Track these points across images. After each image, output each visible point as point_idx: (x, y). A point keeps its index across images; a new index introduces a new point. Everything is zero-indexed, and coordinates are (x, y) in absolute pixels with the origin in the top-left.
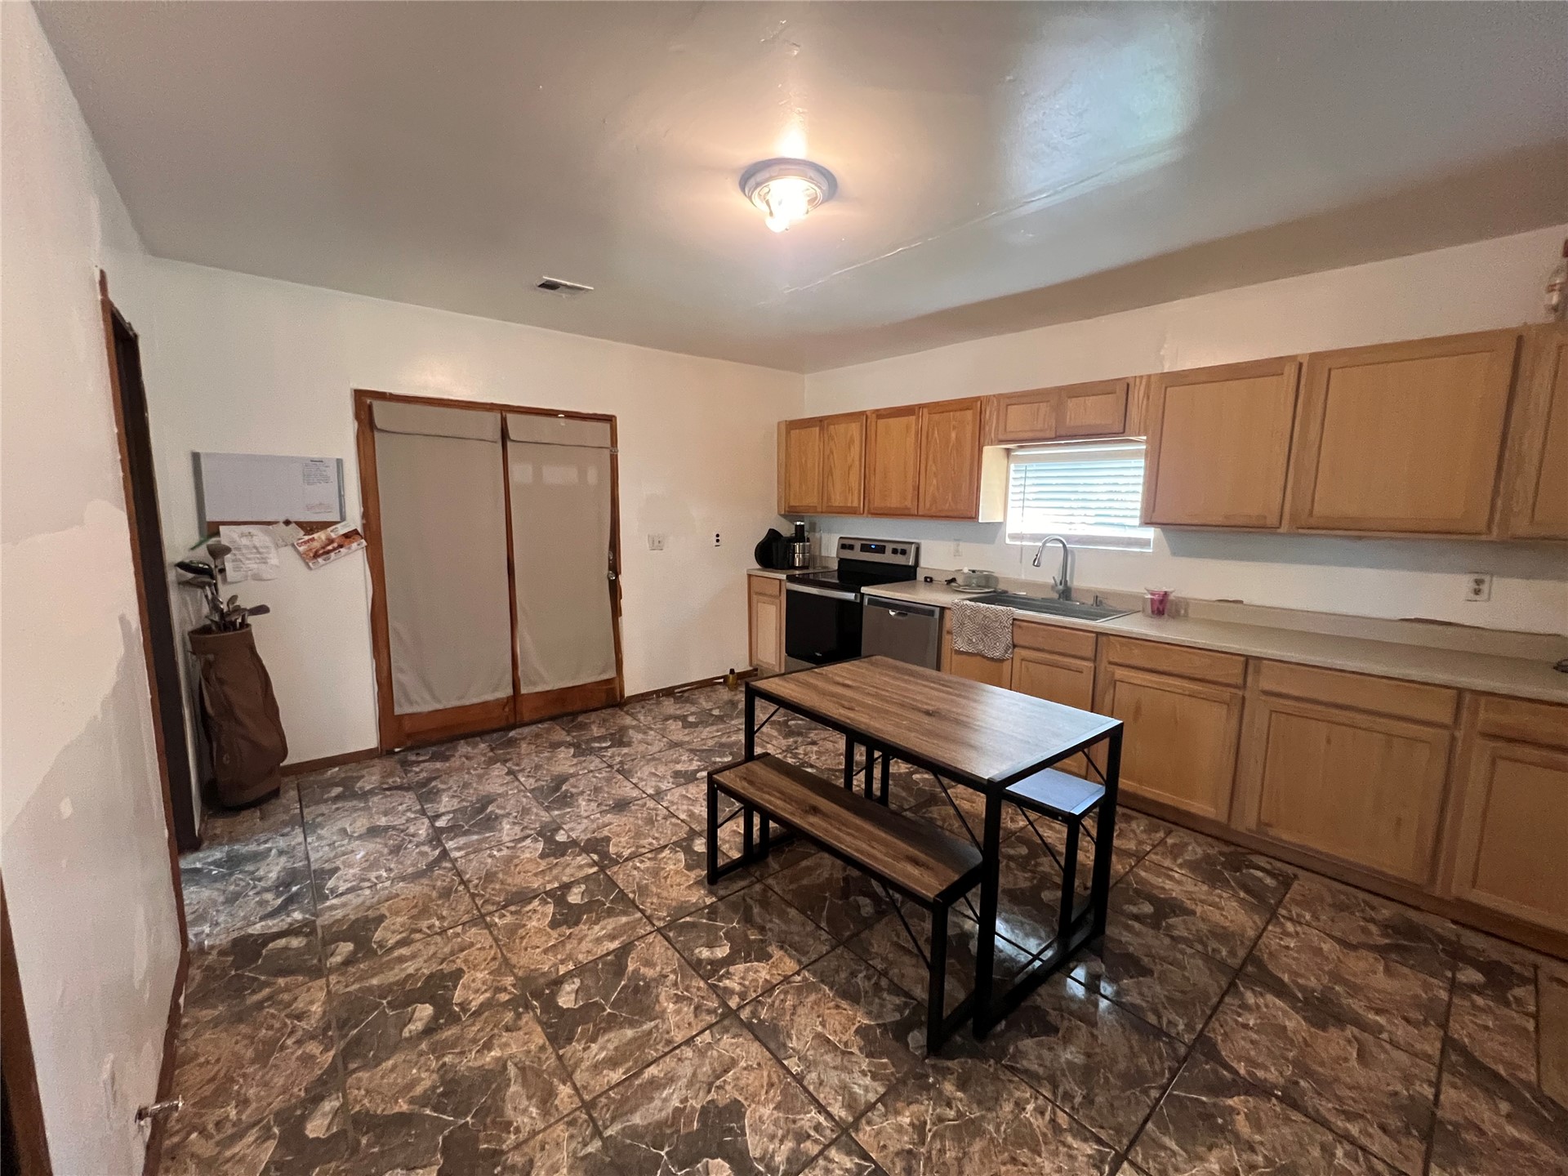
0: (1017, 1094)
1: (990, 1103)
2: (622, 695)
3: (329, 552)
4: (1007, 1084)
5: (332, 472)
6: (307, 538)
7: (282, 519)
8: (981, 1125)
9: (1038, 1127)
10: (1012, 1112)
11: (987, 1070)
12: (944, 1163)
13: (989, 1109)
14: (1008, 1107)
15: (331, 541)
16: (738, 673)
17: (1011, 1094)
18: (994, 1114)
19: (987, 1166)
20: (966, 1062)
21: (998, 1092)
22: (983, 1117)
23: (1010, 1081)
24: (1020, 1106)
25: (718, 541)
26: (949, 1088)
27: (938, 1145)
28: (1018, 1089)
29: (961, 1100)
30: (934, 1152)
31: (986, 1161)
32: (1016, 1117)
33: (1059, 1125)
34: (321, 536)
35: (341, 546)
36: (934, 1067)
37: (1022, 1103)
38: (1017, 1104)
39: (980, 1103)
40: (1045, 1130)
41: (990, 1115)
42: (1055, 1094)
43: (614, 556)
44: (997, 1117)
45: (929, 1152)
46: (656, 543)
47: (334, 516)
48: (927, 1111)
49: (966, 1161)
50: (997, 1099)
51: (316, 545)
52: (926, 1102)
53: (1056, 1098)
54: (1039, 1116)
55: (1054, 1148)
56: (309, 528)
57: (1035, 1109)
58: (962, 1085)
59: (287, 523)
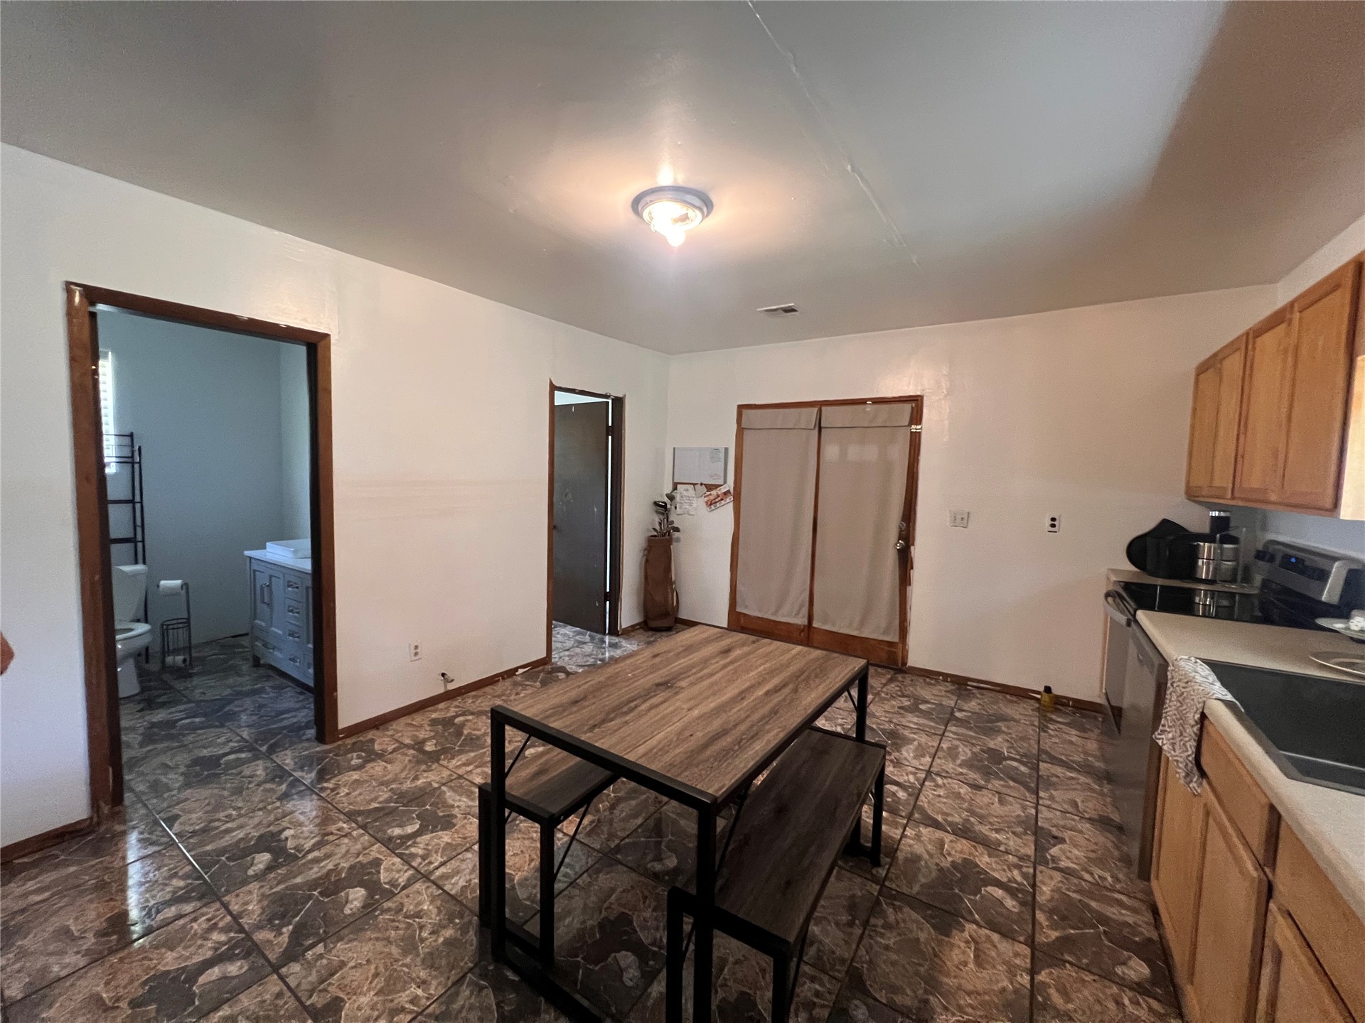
0: (434, 983)
1: (430, 961)
2: (904, 663)
3: (716, 503)
4: (446, 975)
5: (722, 456)
6: (708, 493)
7: (699, 482)
8: (410, 954)
9: (401, 997)
10: (418, 978)
11: (462, 960)
12: (387, 930)
13: (423, 961)
14: (423, 974)
15: (718, 496)
16: (1057, 697)
17: (436, 977)
18: (419, 963)
19: (379, 957)
20: (472, 945)
21: (438, 968)
22: (418, 955)
23: (448, 978)
24: (423, 984)
25: (1053, 526)
26: (449, 933)
27: (402, 926)
28: (439, 984)
29: (435, 941)
30: (397, 924)
31: (382, 955)
32: (413, 979)
33: (398, 1015)
34: (714, 492)
35: (722, 500)
36: (470, 922)
37: (425, 986)
38: (424, 982)
39: (431, 954)
40: (396, 1001)
41: (418, 959)
42: (429, 1016)
43: (908, 526)
44: (416, 966)
45: (398, 921)
46: (959, 520)
47: (721, 482)
48: (431, 919)
49: (385, 943)
50: (432, 967)
51: (712, 497)
52: (438, 918)
53: (425, 1016)
54: (410, 998)
55: (379, 1007)
56: (710, 487)
57: (417, 996)
58: (449, 943)
59: (701, 484)
